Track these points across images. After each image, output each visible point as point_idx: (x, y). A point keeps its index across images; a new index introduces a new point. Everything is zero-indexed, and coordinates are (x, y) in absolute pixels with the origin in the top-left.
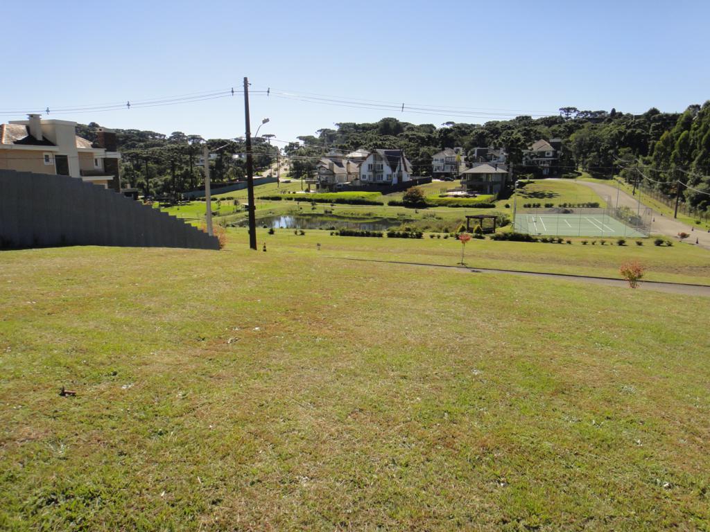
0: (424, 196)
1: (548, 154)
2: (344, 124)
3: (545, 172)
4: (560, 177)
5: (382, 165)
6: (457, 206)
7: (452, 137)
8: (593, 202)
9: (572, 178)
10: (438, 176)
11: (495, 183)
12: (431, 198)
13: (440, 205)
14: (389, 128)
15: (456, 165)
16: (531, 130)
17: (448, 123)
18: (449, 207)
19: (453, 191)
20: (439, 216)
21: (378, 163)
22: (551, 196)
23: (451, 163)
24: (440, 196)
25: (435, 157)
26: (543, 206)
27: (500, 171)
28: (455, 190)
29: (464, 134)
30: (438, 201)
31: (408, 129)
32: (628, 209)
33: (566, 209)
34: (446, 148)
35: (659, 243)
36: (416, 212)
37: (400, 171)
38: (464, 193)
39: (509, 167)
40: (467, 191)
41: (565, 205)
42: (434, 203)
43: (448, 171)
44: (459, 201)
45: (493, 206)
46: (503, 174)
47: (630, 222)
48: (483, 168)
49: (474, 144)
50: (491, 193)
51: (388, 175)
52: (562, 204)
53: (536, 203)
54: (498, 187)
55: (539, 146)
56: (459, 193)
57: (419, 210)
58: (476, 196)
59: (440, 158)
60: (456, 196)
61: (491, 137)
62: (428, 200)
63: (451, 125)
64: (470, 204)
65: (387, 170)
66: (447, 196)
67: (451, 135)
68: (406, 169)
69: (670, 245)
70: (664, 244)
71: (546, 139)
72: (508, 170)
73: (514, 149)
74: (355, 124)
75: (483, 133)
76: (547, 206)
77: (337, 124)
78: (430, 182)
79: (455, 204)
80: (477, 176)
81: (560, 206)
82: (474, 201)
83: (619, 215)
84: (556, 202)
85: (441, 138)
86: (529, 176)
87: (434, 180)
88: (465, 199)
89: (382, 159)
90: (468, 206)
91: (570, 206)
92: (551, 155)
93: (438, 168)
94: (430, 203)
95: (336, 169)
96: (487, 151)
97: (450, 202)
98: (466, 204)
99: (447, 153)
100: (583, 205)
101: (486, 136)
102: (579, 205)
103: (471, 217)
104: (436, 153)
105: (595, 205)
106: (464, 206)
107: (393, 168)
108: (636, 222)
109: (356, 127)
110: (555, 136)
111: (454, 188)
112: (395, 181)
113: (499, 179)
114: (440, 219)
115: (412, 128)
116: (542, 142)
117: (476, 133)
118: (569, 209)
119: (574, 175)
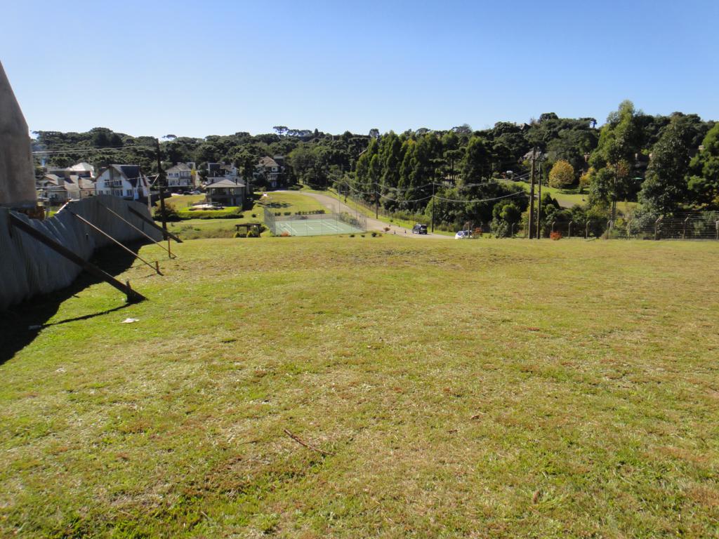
0: (176, 211)
1: (274, 169)
2: (46, 133)
3: (273, 185)
4: (287, 189)
5: (121, 182)
6: (209, 218)
7: (179, 150)
8: (319, 209)
9: (297, 189)
10: (175, 190)
11: (237, 196)
12: (182, 212)
13: (192, 218)
14: (103, 138)
15: (192, 179)
16: (256, 147)
17: (169, 136)
18: (202, 219)
19: (199, 204)
20: (195, 227)
21: (117, 179)
22: (285, 206)
23: (187, 178)
24: (190, 210)
25: (168, 172)
26: (282, 214)
27: (240, 185)
29: (190, 148)
30: (191, 214)
31: (128, 141)
32: (346, 213)
33: (301, 216)
34: (179, 163)
35: (374, 235)
36: (173, 226)
37: (140, 186)
38: (210, 206)
39: (246, 181)
40: (212, 204)
41: (299, 213)
42: (186, 217)
43: (185, 185)
44: (210, 213)
45: (242, 217)
46: (242, 188)
47: (351, 223)
48: (225, 183)
49: (203, 159)
50: (235, 205)
51: (128, 191)
52: (297, 212)
53: (277, 212)
54: (239, 199)
55: (269, 162)
56: (206, 206)
57: (175, 224)
58: (223, 209)
59: (175, 173)
60: (205, 209)
61: (219, 152)
62: (180, 214)
63: (173, 139)
64: (221, 216)
65: (126, 185)
66: (195, 209)
68: (145, 185)
69: (380, 235)
70: (378, 235)
71: (270, 156)
72: (245, 184)
74: (61, 134)
75: (210, 148)
76: (287, 214)
77: (36, 133)
78: (170, 196)
79: (207, 216)
80: (220, 190)
81: (296, 214)
82: (225, 213)
83: (342, 218)
84: (293, 210)
85: (169, 152)
86: (261, 189)
87: (173, 195)
88: (214, 211)
89: (119, 175)
90: (219, 218)
91: (303, 213)
92: (276, 170)
93: (174, 182)
94: (183, 217)
95: (66, 185)
96: (219, 166)
97: (202, 215)
98: (217, 216)
99: (180, 168)
100: (313, 212)
101: (214, 151)
102: (310, 212)
104: (168, 168)
105: (321, 212)
106: (216, 218)
107: (134, 183)
108: (354, 223)
109: (63, 137)
110: (277, 153)
111: (198, 202)
112: (136, 196)
113: (239, 193)
114: (198, 230)
115: (131, 140)
116: (267, 159)
117: (204, 148)
118: (304, 216)
119: (298, 187)
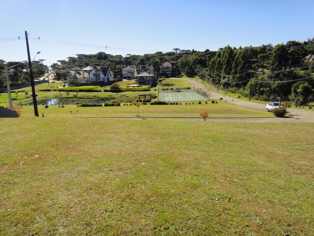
0: (120, 87)
1: (170, 68)
2: (80, 55)
3: (169, 75)
4: (175, 77)
5: (100, 74)
6: (135, 91)
7: (129, 61)
8: (188, 87)
9: (180, 77)
10: (125, 78)
11: (150, 80)
12: (123, 88)
13: (127, 91)
14: (102, 56)
15: (133, 73)
16: (163, 58)
17: (128, 55)
18: (131, 91)
19: (132, 84)
20: (127, 95)
21: (98, 73)
22: (172, 85)
23: (131, 72)
24: (127, 87)
25: (123, 70)
26: (169, 89)
27: (151, 75)
28: (133, 84)
29: (135, 59)
30: (126, 89)
31: (111, 57)
32: (201, 89)
33: (178, 90)
34: (128, 66)
35: (213, 102)
36: (117, 94)
37: (108, 76)
38: (137, 85)
39: (155, 73)
40: (138, 84)
41: (178, 89)
42: (124, 90)
43: (129, 75)
44: (135, 89)
45: (150, 90)
46: (152, 76)
47: (203, 95)
48: (144, 74)
49: (140, 64)
50: (148, 85)
51: (103, 78)
52: (177, 88)
53: (167, 88)
54: (151, 82)
55: (167, 64)
56: (135, 85)
57: (118, 93)
58: (142, 86)
59: (126, 70)
60: (134, 87)
61: (147, 61)
62: (122, 89)
63: (129, 56)
64: (140, 90)
65: (102, 76)
66: (130, 87)
67: (129, 60)
68: (111, 75)
69: (217, 103)
70: (215, 102)
71: (169, 62)
72: (154, 75)
73: (156, 66)
74: (85, 55)
75: (143, 59)
76: (171, 89)
77: (77, 55)
78: (122, 81)
79: (134, 90)
80: (142, 78)
81: (176, 89)
82: (142, 89)
83: (198, 92)
84: (174, 87)
85: (126, 61)
86: (163, 77)
87: (123, 80)
88: (138, 88)
89: (99, 71)
90: (139, 91)
91: (180, 89)
92: (171, 68)
93: (125, 74)
94: (123, 90)
95: (78, 76)
96: (145, 67)
97: (131, 89)
98: (138, 90)
99: (128, 68)
100: (185, 88)
101: (145, 60)
102: (183, 88)
103: (141, 95)
104: (124, 68)
105: (189, 88)
106: (138, 91)
107: (105, 75)
108: (204, 94)
109: (86, 56)
110: (172, 60)
111: (133, 83)
112: (106, 81)
113: (151, 79)
114: (127, 97)
115: (112, 57)
116: (167, 63)
117: (140, 59)
118: (179, 90)
119: (181, 76)
